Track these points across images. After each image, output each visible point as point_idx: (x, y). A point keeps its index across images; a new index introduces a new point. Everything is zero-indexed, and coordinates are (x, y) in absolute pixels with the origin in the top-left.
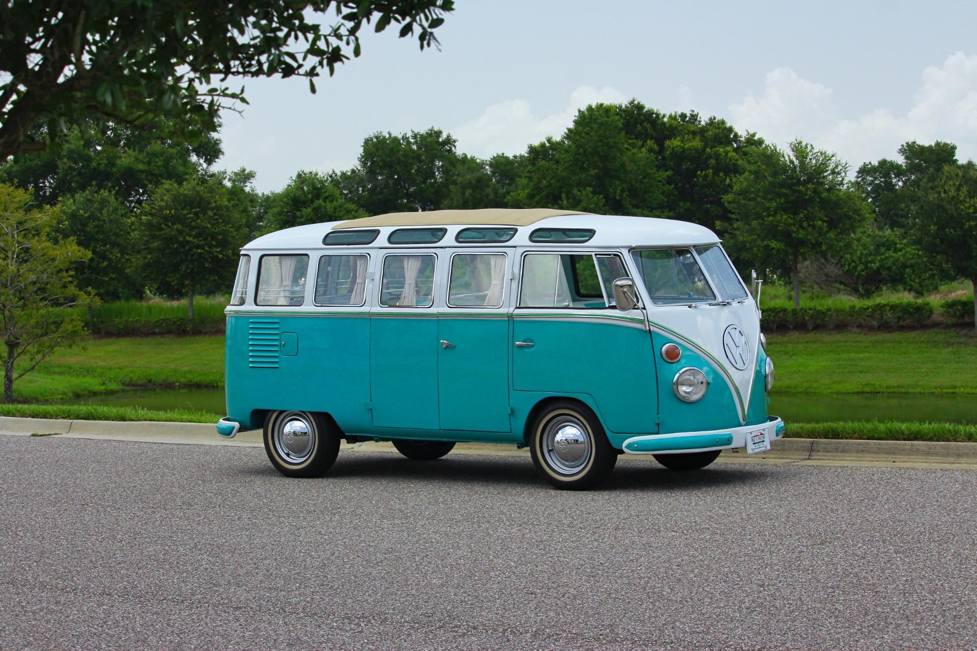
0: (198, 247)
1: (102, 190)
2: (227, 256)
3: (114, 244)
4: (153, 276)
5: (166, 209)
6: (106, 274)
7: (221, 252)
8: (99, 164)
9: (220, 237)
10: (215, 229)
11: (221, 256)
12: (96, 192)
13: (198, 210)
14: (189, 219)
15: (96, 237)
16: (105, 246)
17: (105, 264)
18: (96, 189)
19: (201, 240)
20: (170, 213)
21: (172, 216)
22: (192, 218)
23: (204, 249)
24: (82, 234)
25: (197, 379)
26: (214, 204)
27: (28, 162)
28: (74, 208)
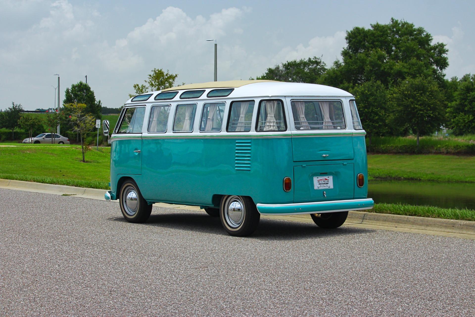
0: (421, 110)
1: (378, 81)
2: (435, 115)
3: (382, 108)
4: (398, 124)
5: (406, 91)
6: (377, 123)
7: (432, 113)
8: (384, 69)
9: (432, 106)
10: (430, 101)
11: (432, 115)
12: (375, 82)
13: (422, 92)
14: (417, 96)
15: (373, 104)
16: (377, 109)
17: (377, 117)
18: (375, 80)
19: (422, 107)
20: (408, 93)
21: (409, 95)
22: (419, 96)
23: (424, 111)
24: (367, 103)
25: (412, 176)
26: (430, 89)
27: (350, 66)
28: (363, 89)
